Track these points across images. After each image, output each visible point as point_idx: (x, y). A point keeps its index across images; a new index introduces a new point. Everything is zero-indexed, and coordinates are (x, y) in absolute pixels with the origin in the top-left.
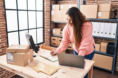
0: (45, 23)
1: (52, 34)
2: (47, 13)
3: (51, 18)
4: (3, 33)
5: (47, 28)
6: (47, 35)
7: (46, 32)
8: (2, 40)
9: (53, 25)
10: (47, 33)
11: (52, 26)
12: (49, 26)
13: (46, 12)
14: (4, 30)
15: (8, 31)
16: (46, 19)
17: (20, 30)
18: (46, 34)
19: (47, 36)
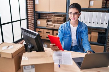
0: (29, 14)
1: (37, 25)
3: (34, 8)
5: (31, 19)
9: (36, 15)
10: (31, 25)
12: (33, 17)
16: (30, 8)
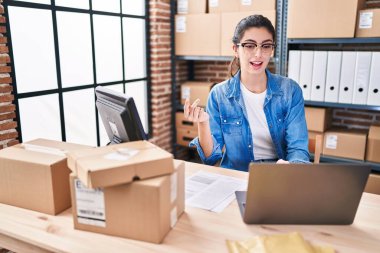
0: (154, 63)
2: (160, 24)
3: (173, 45)
5: (160, 81)
6: (162, 106)
7: (159, 97)
9: (180, 70)
10: (162, 100)
11: (177, 74)
12: (169, 74)
13: (158, 20)
14: (3, 85)
15: (20, 91)
16: (159, 46)
18: (158, 104)
19: (162, 111)
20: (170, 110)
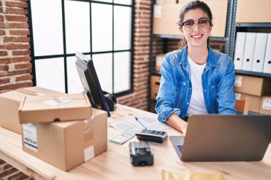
0: (136, 39)
1: (155, 69)
2: (142, 11)
3: (152, 27)
4: (20, 60)
5: (141, 52)
6: (141, 70)
7: (139, 64)
8: (18, 79)
9: (156, 45)
10: (141, 66)
11: (154, 48)
12: (148, 48)
13: (141, 8)
14: (24, 50)
15: (36, 55)
16: (141, 27)
17: (67, 53)
18: (139, 69)
19: (141, 74)
20: (147, 74)
